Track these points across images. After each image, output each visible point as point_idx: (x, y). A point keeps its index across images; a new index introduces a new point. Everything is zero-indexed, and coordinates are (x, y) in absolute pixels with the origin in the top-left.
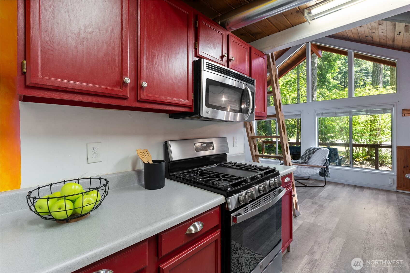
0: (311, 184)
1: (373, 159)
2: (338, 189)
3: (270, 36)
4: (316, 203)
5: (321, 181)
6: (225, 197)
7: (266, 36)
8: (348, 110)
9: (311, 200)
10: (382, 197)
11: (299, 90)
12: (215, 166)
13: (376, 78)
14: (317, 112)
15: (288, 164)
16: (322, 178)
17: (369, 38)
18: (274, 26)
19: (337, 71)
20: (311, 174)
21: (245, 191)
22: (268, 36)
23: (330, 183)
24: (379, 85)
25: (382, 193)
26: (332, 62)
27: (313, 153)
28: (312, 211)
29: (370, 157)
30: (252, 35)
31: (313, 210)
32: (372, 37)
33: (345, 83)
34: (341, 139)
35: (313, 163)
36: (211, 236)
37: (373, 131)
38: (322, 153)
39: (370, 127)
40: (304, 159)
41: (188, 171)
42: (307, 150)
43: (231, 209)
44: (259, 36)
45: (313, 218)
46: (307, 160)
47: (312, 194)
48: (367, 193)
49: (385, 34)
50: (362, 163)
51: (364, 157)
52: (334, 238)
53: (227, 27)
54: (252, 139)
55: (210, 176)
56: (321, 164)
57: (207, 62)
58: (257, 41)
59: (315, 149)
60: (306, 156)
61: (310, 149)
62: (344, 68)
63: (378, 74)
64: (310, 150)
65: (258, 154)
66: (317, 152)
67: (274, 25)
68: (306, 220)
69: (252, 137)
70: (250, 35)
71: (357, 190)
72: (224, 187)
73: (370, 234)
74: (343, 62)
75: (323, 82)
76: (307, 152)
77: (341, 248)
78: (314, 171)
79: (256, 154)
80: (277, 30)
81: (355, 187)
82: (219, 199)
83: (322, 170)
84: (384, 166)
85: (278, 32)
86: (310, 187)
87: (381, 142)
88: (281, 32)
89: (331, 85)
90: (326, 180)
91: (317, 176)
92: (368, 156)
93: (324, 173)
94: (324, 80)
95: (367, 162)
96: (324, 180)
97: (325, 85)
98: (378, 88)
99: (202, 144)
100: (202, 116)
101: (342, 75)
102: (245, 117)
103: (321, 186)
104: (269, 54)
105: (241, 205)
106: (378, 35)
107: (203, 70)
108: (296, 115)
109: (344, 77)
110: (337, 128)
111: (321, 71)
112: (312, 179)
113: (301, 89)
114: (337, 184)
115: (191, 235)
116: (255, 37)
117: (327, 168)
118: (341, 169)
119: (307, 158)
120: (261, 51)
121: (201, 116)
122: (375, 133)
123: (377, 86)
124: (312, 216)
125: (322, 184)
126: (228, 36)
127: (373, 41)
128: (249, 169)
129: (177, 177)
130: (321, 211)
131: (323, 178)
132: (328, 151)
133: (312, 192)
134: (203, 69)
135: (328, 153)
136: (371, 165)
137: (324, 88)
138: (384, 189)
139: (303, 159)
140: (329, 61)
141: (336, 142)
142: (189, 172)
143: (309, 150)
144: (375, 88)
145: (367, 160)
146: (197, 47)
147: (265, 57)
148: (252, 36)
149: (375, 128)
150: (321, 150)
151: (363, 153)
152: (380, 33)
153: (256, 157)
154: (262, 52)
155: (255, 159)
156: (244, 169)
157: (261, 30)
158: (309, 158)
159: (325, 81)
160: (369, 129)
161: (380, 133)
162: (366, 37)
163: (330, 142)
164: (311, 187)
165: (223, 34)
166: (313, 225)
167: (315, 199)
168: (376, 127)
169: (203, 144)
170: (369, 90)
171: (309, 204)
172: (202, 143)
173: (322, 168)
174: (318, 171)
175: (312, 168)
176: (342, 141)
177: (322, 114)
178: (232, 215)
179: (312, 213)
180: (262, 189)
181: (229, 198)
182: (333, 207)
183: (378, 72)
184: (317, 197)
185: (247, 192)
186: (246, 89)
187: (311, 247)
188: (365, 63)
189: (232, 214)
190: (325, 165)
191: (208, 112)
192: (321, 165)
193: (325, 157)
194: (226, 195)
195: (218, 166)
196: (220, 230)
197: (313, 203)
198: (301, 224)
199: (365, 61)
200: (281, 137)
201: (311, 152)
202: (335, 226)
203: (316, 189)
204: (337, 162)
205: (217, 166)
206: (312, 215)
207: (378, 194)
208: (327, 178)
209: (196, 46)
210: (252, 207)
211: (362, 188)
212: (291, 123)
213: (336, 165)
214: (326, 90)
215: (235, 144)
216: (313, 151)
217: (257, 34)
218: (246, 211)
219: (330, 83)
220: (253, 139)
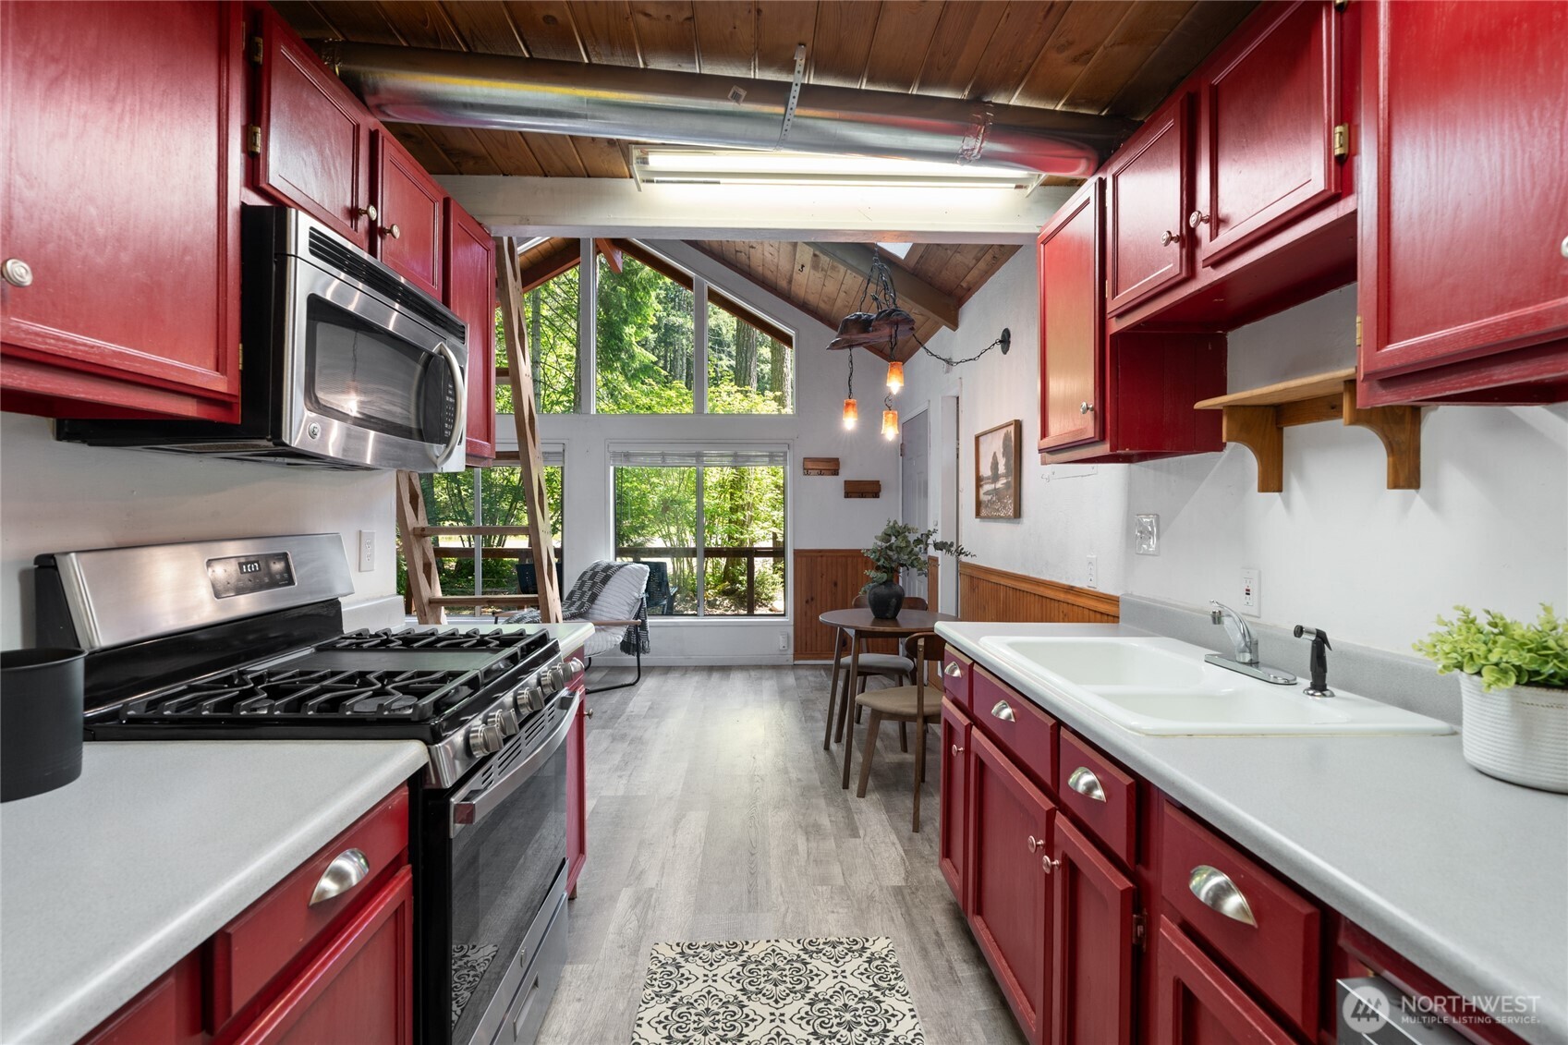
0: (599, 682)
1: (737, 590)
2: (672, 682)
3: (509, 178)
4: (623, 737)
5: (624, 669)
6: (427, 743)
7: (496, 173)
8: (694, 449)
9: (609, 731)
10: (769, 684)
11: (537, 362)
12: (307, 651)
13: (744, 365)
14: (611, 449)
15: (553, 618)
16: (630, 660)
17: (742, 257)
18: (530, 153)
19: (652, 323)
20: (596, 650)
21: (481, 716)
22: (504, 175)
23: (652, 669)
24: (749, 385)
25: (768, 673)
26: (638, 290)
27: (605, 580)
28: (616, 762)
29: (732, 585)
30: (448, 152)
31: (617, 758)
32: (749, 258)
33: (666, 361)
34: (663, 536)
35: (604, 614)
36: (385, 897)
37: (737, 511)
38: (631, 579)
39: (731, 499)
40: (578, 604)
41: (184, 687)
42: (585, 573)
43: (448, 784)
44: (471, 163)
45: (624, 781)
46: (587, 605)
47: (606, 712)
48: (738, 680)
49: (776, 260)
50: (712, 605)
51: (716, 585)
52: (684, 816)
53: (371, 101)
54: (418, 541)
55: (322, 686)
56: (625, 613)
57: (312, 228)
58: (458, 177)
59: (609, 567)
60: (584, 593)
61: (594, 568)
62: (665, 314)
63: (749, 355)
64: (594, 572)
65: (439, 594)
66: (615, 576)
67: (531, 150)
68: (604, 793)
69: (418, 532)
70: (438, 149)
71: (716, 676)
72: (418, 712)
73: (757, 778)
74: (661, 296)
75: (614, 350)
76: (586, 578)
77: (703, 835)
78: (609, 639)
79: (430, 596)
80: (540, 169)
81: (711, 669)
82: (409, 755)
83: (629, 633)
84: (760, 606)
85: (540, 176)
86: (597, 694)
87: (752, 541)
88: (549, 180)
89: (636, 365)
90: (641, 665)
91: (614, 655)
92: (727, 583)
93: (634, 643)
94: (616, 344)
95: (726, 599)
96: (636, 665)
97: (619, 359)
98: (747, 392)
99: (241, 565)
100: (288, 442)
101: (659, 336)
102: (438, 457)
103: (627, 683)
104: (502, 238)
105: (475, 760)
106: (762, 256)
107: (296, 257)
108: (549, 453)
109: (665, 342)
110: (654, 499)
111: (606, 313)
112: (598, 668)
113: (543, 361)
114: (667, 669)
115: (327, 903)
116: (455, 161)
117: (643, 626)
118: (677, 625)
119: (586, 598)
120: (478, 219)
121: (285, 445)
122: (742, 518)
123: (747, 388)
124: (620, 777)
125: (630, 679)
126: (373, 136)
127: (749, 266)
128: (465, 645)
129: (131, 720)
130: (640, 756)
131: (631, 657)
132: (646, 572)
133: (604, 708)
134: (293, 253)
135: (646, 578)
136: (733, 608)
137: (616, 369)
138: (771, 662)
139: (575, 602)
140: (630, 284)
141: (649, 545)
142: (192, 689)
143: (590, 573)
144: (741, 392)
145: (725, 593)
146: (258, 150)
147: (491, 245)
148: (444, 156)
149: (741, 502)
150: (629, 570)
151: (713, 575)
152: (766, 254)
153: (431, 608)
154: (480, 224)
155: (428, 617)
156: (443, 647)
157: (484, 150)
158: (593, 598)
159: (620, 350)
160: (727, 506)
161: (752, 516)
162: (737, 251)
163: (632, 544)
164: (600, 693)
165: (358, 126)
166: (627, 799)
167: (616, 725)
168: (743, 500)
169: (246, 564)
170: (729, 394)
171: (605, 744)
172: (243, 560)
173: (630, 624)
174: (618, 636)
175: (603, 629)
176: (665, 542)
177: (627, 456)
178: (454, 800)
179: (618, 768)
180: (526, 701)
181: (440, 744)
182: (667, 736)
183: (747, 347)
184: (622, 717)
185: (487, 717)
186: (441, 353)
187: (633, 862)
188: (715, 313)
189: (452, 800)
190: (637, 616)
191: (316, 430)
192: (627, 617)
193: (639, 592)
194: (428, 735)
195: (319, 649)
196: (409, 866)
197: (614, 739)
198: (594, 809)
199: (714, 306)
200: (532, 531)
201: (598, 579)
202: (681, 786)
203: (617, 696)
204: (664, 605)
205: (313, 650)
206: (619, 773)
207: (761, 678)
208: (642, 656)
209: (255, 144)
210: (504, 766)
211: (725, 669)
212: (509, 481)
213: (663, 614)
214: (621, 378)
215: (364, 559)
216: (606, 576)
217: (465, 154)
218: (487, 781)
219: (632, 357)
220: (423, 539)
